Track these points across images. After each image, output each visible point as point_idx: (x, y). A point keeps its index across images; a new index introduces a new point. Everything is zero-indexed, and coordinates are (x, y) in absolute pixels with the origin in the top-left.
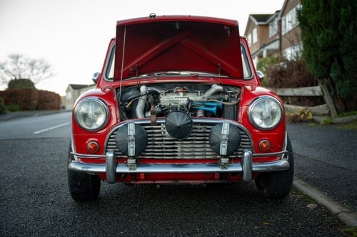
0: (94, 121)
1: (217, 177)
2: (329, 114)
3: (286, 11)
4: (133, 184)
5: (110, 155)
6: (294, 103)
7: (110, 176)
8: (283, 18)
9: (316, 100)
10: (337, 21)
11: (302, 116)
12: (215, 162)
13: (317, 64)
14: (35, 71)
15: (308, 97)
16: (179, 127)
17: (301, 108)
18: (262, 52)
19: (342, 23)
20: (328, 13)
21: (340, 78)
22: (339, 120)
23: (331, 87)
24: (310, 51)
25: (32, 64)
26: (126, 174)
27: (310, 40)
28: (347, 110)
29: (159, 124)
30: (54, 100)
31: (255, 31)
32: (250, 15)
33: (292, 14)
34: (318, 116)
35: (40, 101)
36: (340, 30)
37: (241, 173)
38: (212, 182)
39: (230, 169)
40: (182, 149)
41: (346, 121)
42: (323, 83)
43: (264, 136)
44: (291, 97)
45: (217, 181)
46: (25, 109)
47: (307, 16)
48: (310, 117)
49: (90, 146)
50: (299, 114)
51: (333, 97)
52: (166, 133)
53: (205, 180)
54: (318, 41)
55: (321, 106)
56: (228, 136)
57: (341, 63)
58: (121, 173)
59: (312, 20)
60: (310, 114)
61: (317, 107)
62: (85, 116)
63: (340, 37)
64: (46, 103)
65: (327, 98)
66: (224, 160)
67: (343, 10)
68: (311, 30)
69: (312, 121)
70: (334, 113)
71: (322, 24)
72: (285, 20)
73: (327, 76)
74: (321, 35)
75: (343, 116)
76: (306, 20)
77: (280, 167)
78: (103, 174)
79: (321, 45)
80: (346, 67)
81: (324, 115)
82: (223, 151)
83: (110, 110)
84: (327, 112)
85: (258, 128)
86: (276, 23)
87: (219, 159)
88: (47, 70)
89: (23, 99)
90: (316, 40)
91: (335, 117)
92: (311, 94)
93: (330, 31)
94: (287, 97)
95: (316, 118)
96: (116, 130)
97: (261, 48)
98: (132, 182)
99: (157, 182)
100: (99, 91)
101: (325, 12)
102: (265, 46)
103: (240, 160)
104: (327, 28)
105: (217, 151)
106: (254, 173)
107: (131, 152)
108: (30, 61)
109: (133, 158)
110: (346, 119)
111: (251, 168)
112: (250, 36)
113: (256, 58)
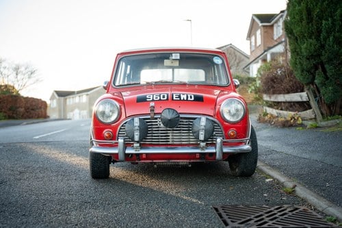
0: (109, 117)
1: (198, 156)
2: (315, 118)
4: (137, 163)
5: (121, 141)
6: (287, 109)
7: (121, 157)
9: (304, 106)
10: (319, 32)
11: (292, 121)
12: (197, 146)
13: (302, 71)
14: (20, 77)
15: (298, 102)
16: (170, 120)
17: (292, 113)
18: (266, 55)
19: (324, 34)
20: (310, 25)
21: (323, 84)
22: (324, 123)
23: (316, 93)
24: (296, 59)
25: (17, 70)
26: (132, 154)
27: (295, 49)
28: (332, 114)
29: (156, 119)
30: (41, 108)
31: (259, 33)
32: (253, 15)
34: (307, 120)
35: (27, 109)
36: (322, 40)
37: (215, 154)
38: (195, 161)
39: (207, 151)
40: (173, 137)
41: (330, 124)
42: (308, 90)
43: (232, 127)
44: (284, 102)
45: (198, 161)
46: (10, 117)
47: (292, 27)
48: (300, 121)
49: (106, 135)
50: (290, 119)
51: (318, 102)
52: (162, 125)
53: (190, 159)
54: (303, 50)
55: (308, 111)
56: (205, 126)
57: (324, 71)
58: (129, 154)
59: (297, 30)
60: (300, 119)
61: (305, 112)
62: (103, 113)
63: (323, 47)
64: (32, 112)
65: (313, 103)
66: (203, 144)
67: (324, 22)
68: (296, 39)
69: (302, 125)
70: (319, 117)
71: (306, 35)
73: (312, 83)
74: (305, 45)
75: (328, 120)
76: (292, 30)
77: (244, 150)
78: (116, 155)
79: (305, 54)
80: (329, 74)
81: (311, 119)
82: (202, 137)
83: (121, 109)
84: (313, 116)
85: (227, 121)
87: (199, 144)
88: (32, 75)
89: (8, 107)
90: (301, 49)
91: (321, 122)
92: (299, 99)
93: (313, 41)
94: (281, 102)
95: (305, 122)
96: (125, 123)
97: (265, 51)
98: (137, 161)
99: (154, 161)
100: (109, 95)
101: (308, 23)
102: (270, 48)
103: (214, 145)
104: (310, 38)
105: (197, 137)
106: (224, 154)
107: (137, 138)
108: (14, 66)
109: (138, 142)
110: (330, 123)
111: (222, 150)
112: (253, 38)
113: (260, 61)
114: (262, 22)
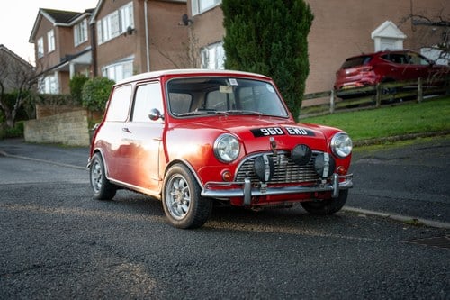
1: (316, 195)
3: (102, 13)
5: (248, 182)
7: (248, 200)
8: (99, 22)
18: (68, 66)
20: (259, 46)
31: (51, 35)
32: (41, 9)
33: (112, 17)
36: (272, 64)
49: (225, 175)
58: (254, 196)
66: (324, 182)
72: (102, 24)
82: (326, 174)
83: (241, 145)
86: (85, 26)
93: (263, 65)
96: (247, 161)
97: (65, 61)
101: (257, 44)
102: (72, 57)
107: (267, 177)
112: (41, 42)
113: (56, 74)
114: (56, 22)
